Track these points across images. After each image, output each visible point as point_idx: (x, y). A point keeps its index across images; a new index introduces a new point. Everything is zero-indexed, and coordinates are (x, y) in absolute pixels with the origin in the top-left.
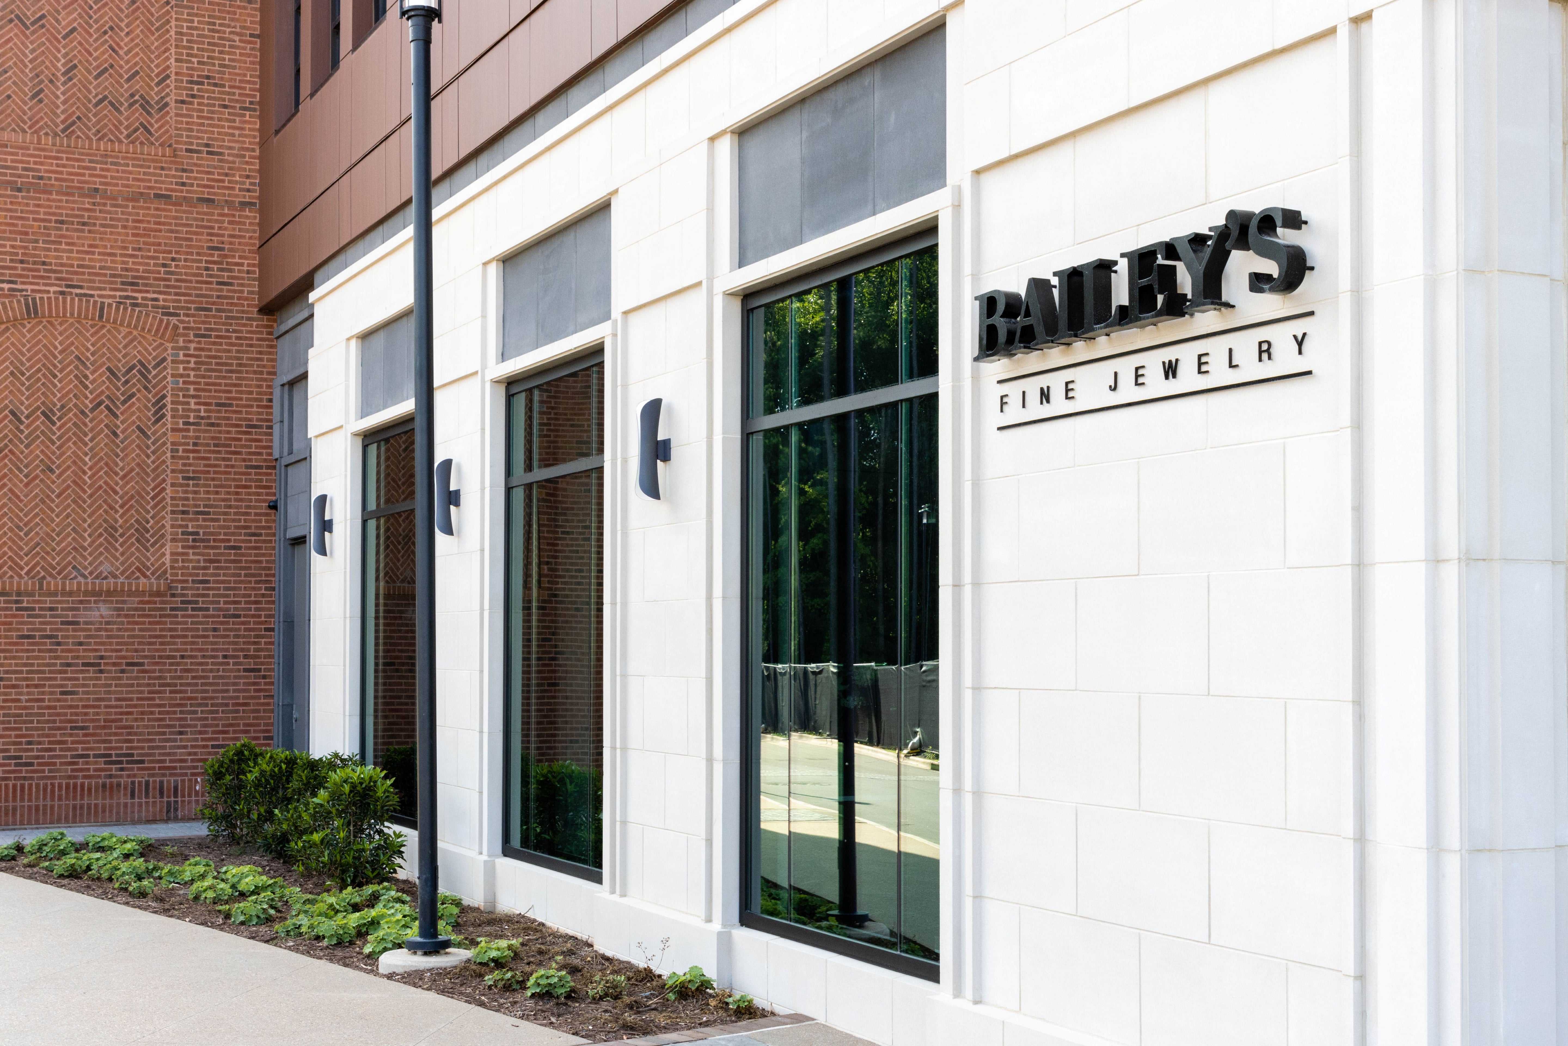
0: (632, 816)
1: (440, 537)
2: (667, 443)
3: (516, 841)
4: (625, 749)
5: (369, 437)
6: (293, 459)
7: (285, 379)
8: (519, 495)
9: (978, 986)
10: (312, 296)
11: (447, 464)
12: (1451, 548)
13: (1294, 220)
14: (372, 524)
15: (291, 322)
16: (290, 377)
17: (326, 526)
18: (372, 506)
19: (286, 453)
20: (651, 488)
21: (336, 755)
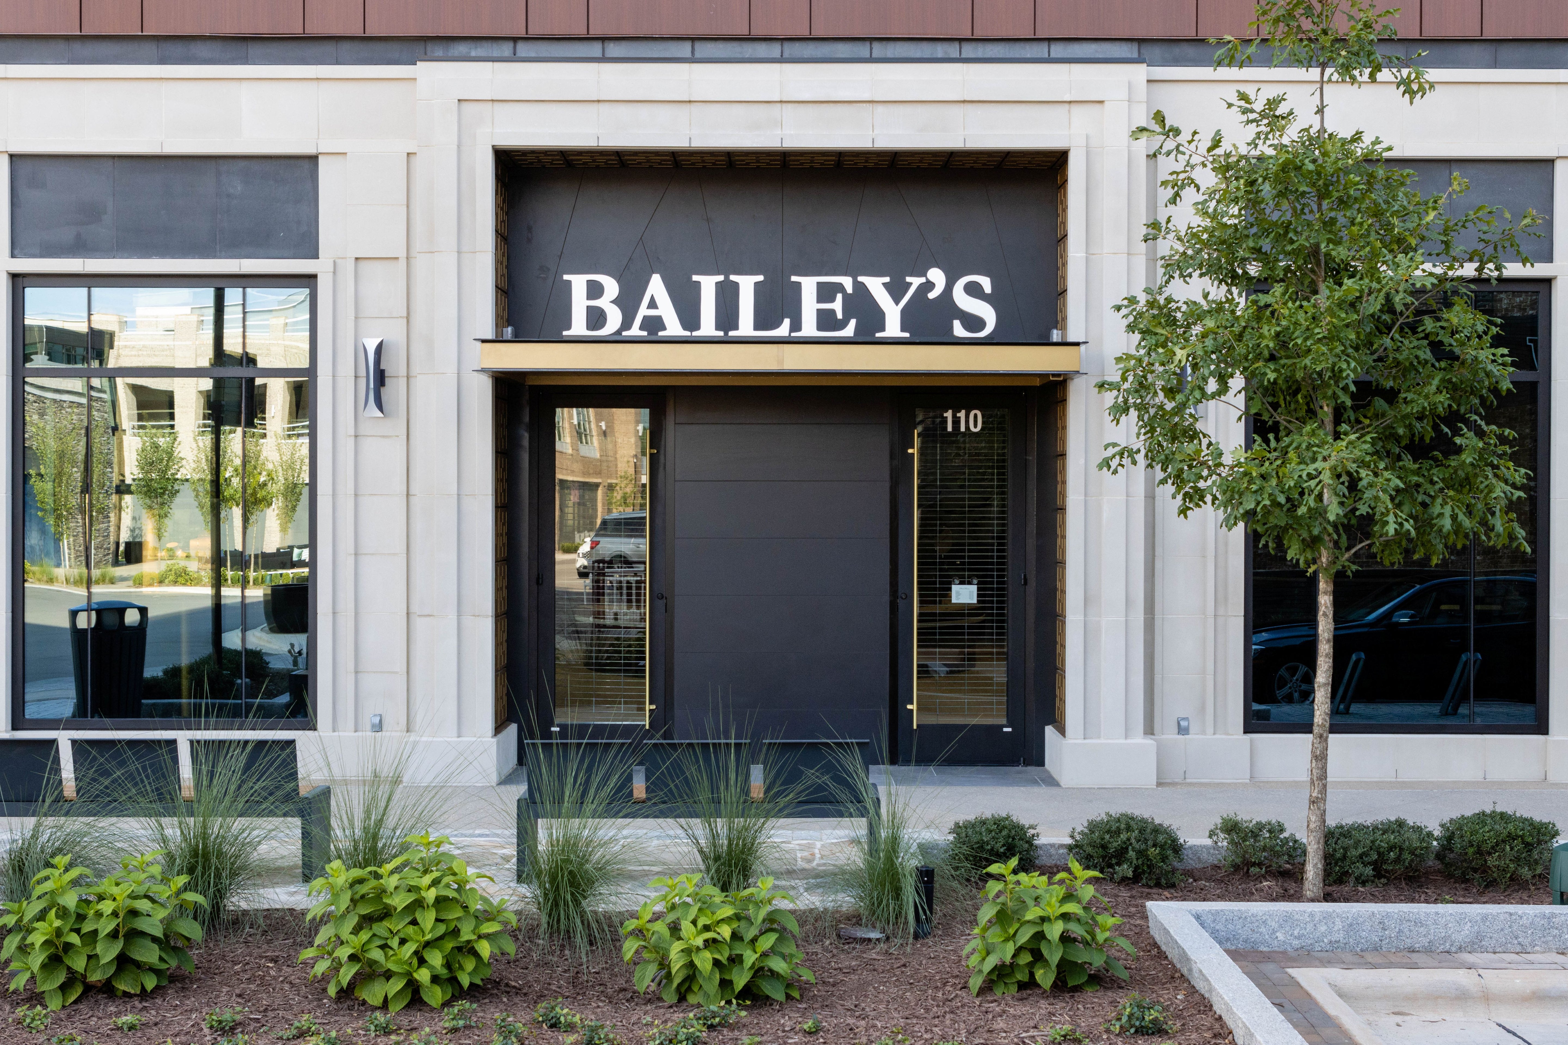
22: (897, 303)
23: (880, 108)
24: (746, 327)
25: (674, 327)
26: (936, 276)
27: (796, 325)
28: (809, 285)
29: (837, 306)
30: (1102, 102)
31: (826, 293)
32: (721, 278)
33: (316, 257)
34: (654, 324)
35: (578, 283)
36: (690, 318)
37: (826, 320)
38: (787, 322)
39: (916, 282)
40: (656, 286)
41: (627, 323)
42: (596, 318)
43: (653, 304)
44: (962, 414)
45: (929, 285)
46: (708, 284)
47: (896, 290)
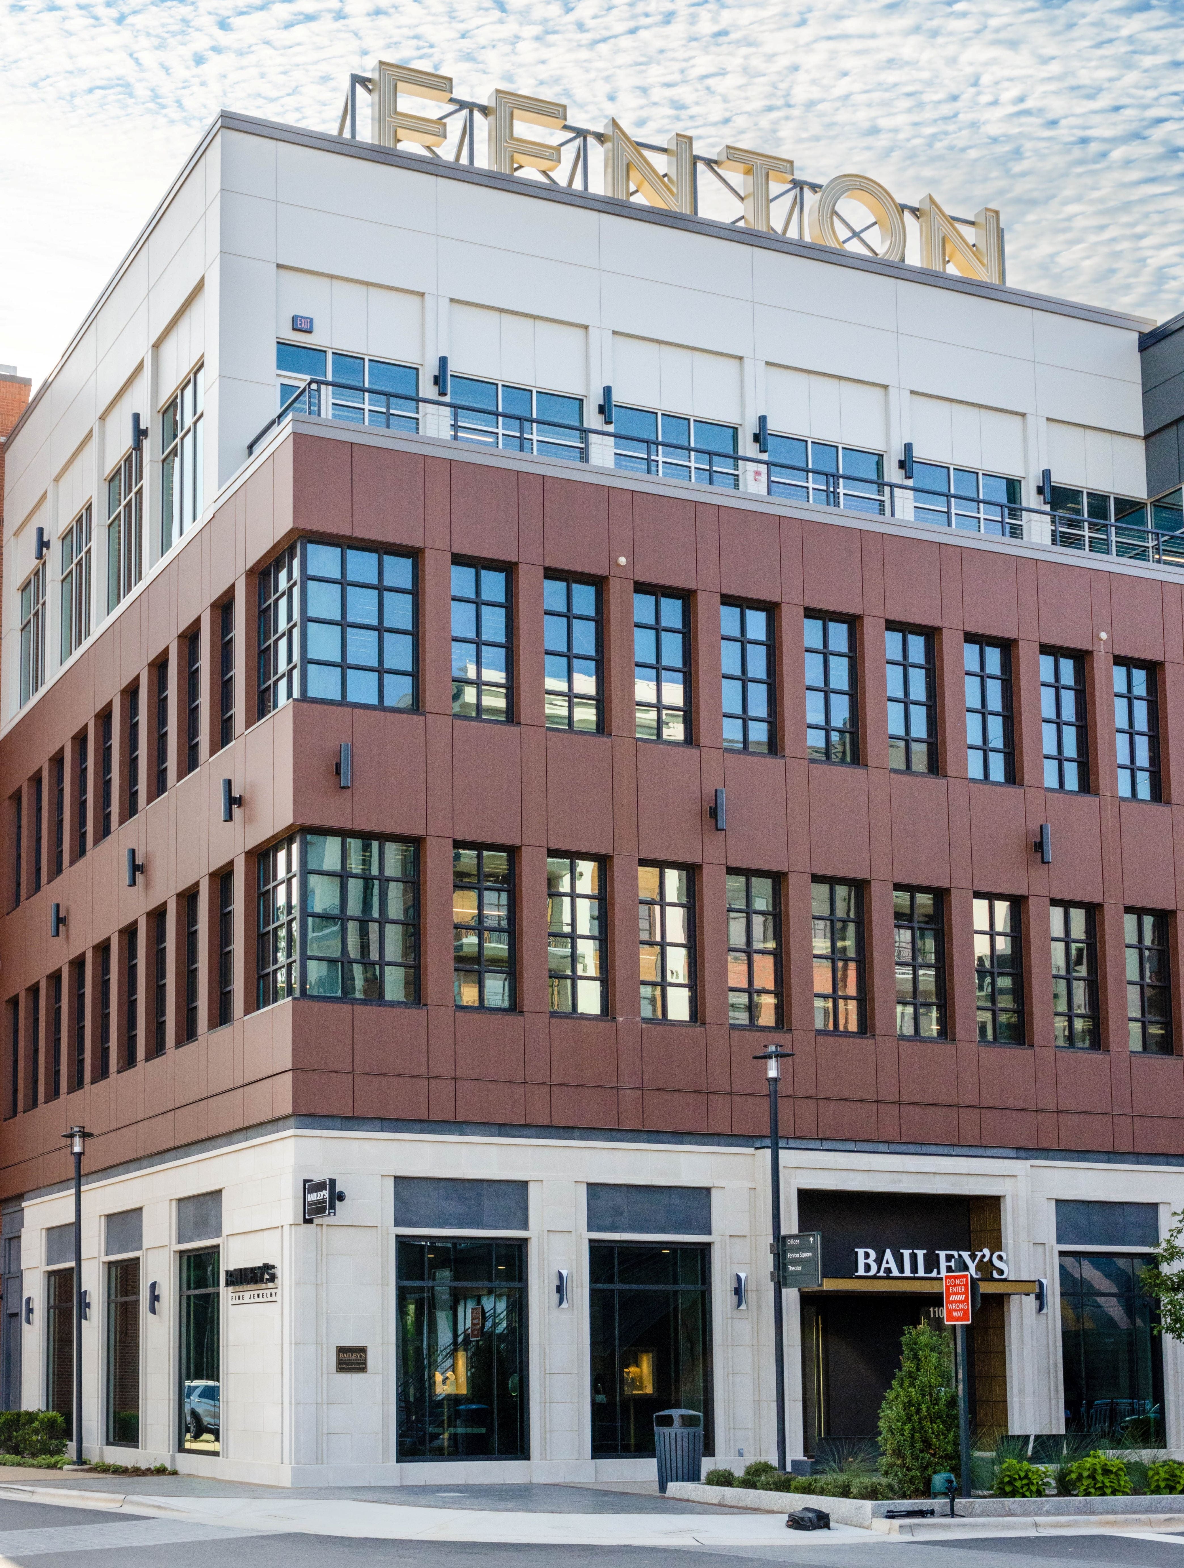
0: (148, 1422)
1: (83, 1321)
2: (158, 1296)
3: (111, 1440)
4: (146, 1399)
5: (50, 1274)
6: (10, 1276)
7: (7, 1236)
8: (113, 1306)
9: (227, 1454)
10: (24, 1204)
11: (86, 1292)
12: (293, 1342)
13: (273, 1267)
14: (52, 1311)
15: (11, 1210)
16: (10, 1236)
17: (30, 1311)
18: (52, 1303)
19: (7, 1271)
20: (153, 1311)
21: (39, 1410)
22: (973, 1262)
23: (937, 1176)
24: (921, 1273)
25: (895, 1273)
26: (986, 1251)
27: (939, 1273)
28: (942, 1255)
29: (952, 1264)
30: (1015, 1176)
31: (949, 1258)
32: (911, 1251)
33: (710, 1234)
34: (888, 1270)
35: (861, 1252)
36: (902, 1270)
37: (949, 1269)
38: (935, 1270)
39: (979, 1254)
40: (888, 1254)
41: (878, 1271)
42: (868, 1267)
43: (887, 1263)
44: (936, 1309)
45: (984, 1256)
46: (906, 1253)
47: (973, 1257)
